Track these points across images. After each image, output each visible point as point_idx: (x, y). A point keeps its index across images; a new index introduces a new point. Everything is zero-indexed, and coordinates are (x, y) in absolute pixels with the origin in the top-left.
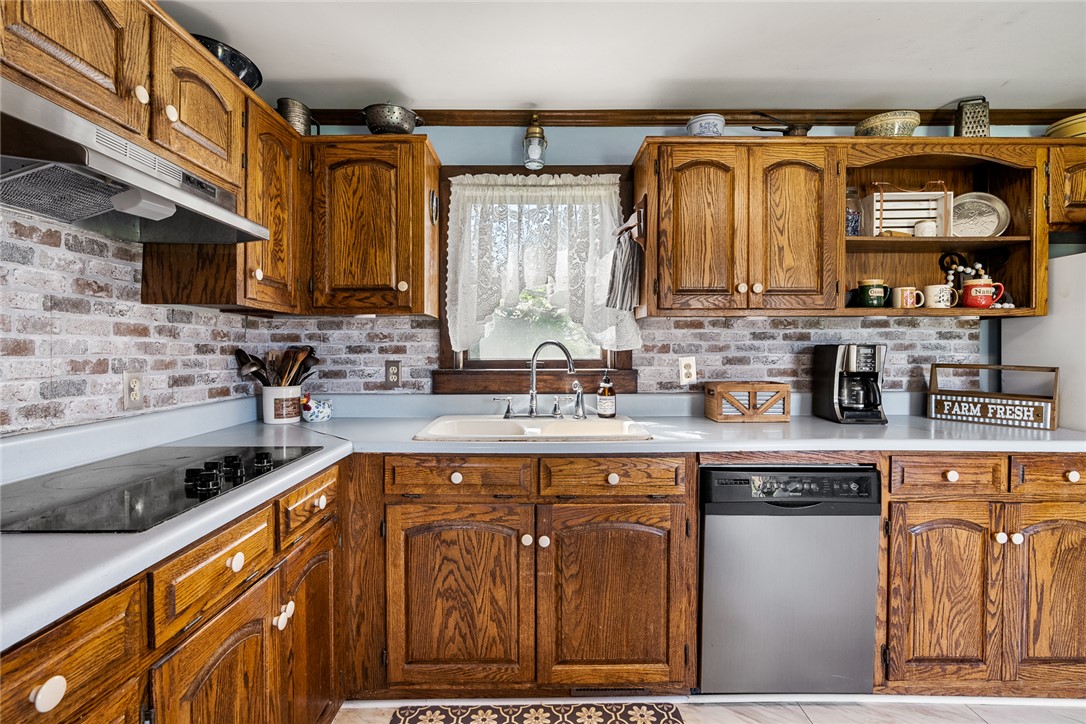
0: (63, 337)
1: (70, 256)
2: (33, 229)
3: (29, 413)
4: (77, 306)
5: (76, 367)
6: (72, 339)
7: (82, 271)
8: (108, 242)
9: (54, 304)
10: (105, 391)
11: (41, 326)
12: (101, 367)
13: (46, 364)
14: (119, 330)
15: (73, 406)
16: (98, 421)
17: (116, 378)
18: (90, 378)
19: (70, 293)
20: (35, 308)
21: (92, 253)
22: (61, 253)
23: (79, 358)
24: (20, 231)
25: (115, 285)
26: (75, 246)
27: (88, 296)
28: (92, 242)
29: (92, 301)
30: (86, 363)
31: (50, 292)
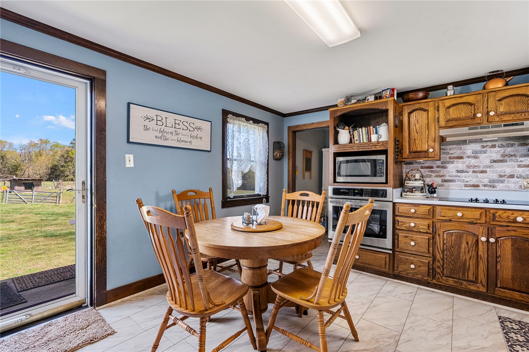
0: (497, 169)
1: (499, 149)
2: (487, 146)
3: (485, 186)
4: (501, 161)
5: (501, 176)
6: (500, 170)
7: (504, 152)
8: (515, 143)
9: (495, 161)
10: (512, 183)
11: (490, 167)
12: (512, 176)
13: (492, 175)
14: (519, 166)
15: (500, 186)
16: (509, 190)
17: (518, 180)
18: (507, 179)
19: (499, 158)
20: (488, 163)
21: (509, 146)
22: (497, 149)
23: (503, 174)
24: (483, 147)
25: (518, 154)
26: (502, 146)
27: (506, 158)
28: (509, 144)
29: (508, 159)
30: (505, 175)
31: (492, 159)
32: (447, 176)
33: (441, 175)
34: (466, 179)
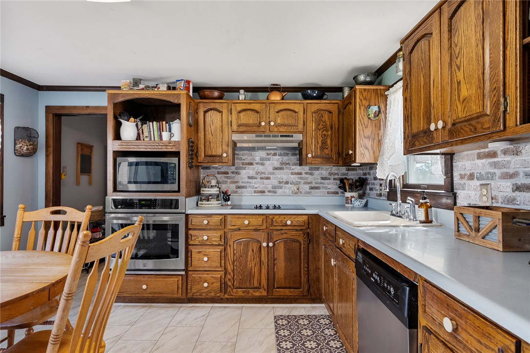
0: (277, 176)
1: (279, 157)
2: (271, 153)
3: (269, 192)
4: (280, 169)
5: (280, 182)
6: (279, 176)
7: (282, 160)
8: (289, 152)
9: (276, 169)
10: (288, 189)
11: (273, 174)
12: (287, 183)
13: (274, 182)
14: (292, 174)
15: (279, 191)
16: (285, 196)
17: (291, 186)
18: (284, 185)
19: (279, 166)
20: (270, 169)
21: (285, 155)
22: (277, 157)
23: (281, 181)
24: (268, 154)
25: (291, 163)
26: (280, 155)
27: (284, 166)
28: (285, 153)
29: (285, 167)
30: (283, 182)
31: (274, 166)
32: (240, 182)
33: (235, 181)
34: (256, 186)
